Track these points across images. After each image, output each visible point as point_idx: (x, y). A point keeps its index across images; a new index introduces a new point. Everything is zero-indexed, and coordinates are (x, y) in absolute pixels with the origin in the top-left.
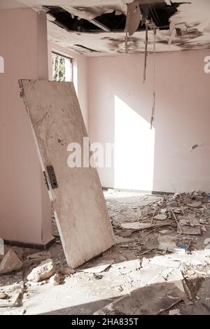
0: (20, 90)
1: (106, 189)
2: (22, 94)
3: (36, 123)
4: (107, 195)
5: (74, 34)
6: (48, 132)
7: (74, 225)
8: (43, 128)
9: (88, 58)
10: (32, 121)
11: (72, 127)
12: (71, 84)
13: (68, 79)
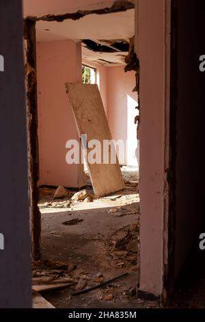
0: (66, 89)
1: (121, 166)
2: (67, 92)
3: (75, 109)
4: (122, 169)
5: (98, 53)
6: (82, 115)
7: (98, 172)
8: (79, 112)
9: (107, 68)
10: (73, 108)
11: (96, 112)
12: (96, 85)
13: (93, 82)
